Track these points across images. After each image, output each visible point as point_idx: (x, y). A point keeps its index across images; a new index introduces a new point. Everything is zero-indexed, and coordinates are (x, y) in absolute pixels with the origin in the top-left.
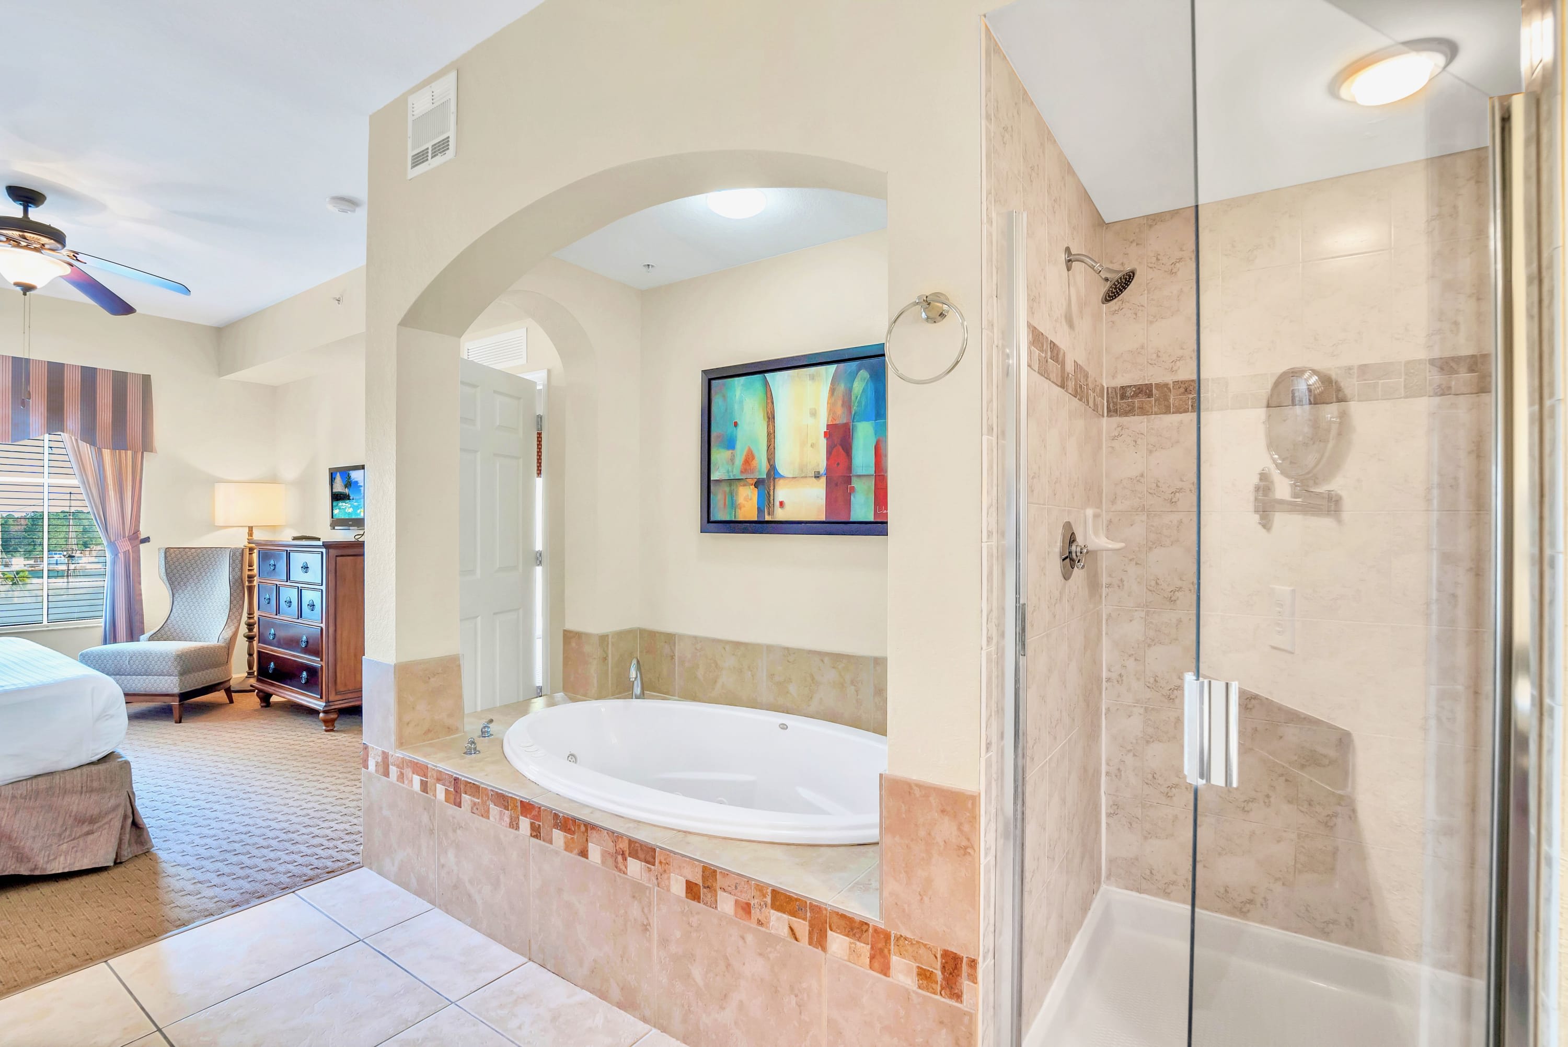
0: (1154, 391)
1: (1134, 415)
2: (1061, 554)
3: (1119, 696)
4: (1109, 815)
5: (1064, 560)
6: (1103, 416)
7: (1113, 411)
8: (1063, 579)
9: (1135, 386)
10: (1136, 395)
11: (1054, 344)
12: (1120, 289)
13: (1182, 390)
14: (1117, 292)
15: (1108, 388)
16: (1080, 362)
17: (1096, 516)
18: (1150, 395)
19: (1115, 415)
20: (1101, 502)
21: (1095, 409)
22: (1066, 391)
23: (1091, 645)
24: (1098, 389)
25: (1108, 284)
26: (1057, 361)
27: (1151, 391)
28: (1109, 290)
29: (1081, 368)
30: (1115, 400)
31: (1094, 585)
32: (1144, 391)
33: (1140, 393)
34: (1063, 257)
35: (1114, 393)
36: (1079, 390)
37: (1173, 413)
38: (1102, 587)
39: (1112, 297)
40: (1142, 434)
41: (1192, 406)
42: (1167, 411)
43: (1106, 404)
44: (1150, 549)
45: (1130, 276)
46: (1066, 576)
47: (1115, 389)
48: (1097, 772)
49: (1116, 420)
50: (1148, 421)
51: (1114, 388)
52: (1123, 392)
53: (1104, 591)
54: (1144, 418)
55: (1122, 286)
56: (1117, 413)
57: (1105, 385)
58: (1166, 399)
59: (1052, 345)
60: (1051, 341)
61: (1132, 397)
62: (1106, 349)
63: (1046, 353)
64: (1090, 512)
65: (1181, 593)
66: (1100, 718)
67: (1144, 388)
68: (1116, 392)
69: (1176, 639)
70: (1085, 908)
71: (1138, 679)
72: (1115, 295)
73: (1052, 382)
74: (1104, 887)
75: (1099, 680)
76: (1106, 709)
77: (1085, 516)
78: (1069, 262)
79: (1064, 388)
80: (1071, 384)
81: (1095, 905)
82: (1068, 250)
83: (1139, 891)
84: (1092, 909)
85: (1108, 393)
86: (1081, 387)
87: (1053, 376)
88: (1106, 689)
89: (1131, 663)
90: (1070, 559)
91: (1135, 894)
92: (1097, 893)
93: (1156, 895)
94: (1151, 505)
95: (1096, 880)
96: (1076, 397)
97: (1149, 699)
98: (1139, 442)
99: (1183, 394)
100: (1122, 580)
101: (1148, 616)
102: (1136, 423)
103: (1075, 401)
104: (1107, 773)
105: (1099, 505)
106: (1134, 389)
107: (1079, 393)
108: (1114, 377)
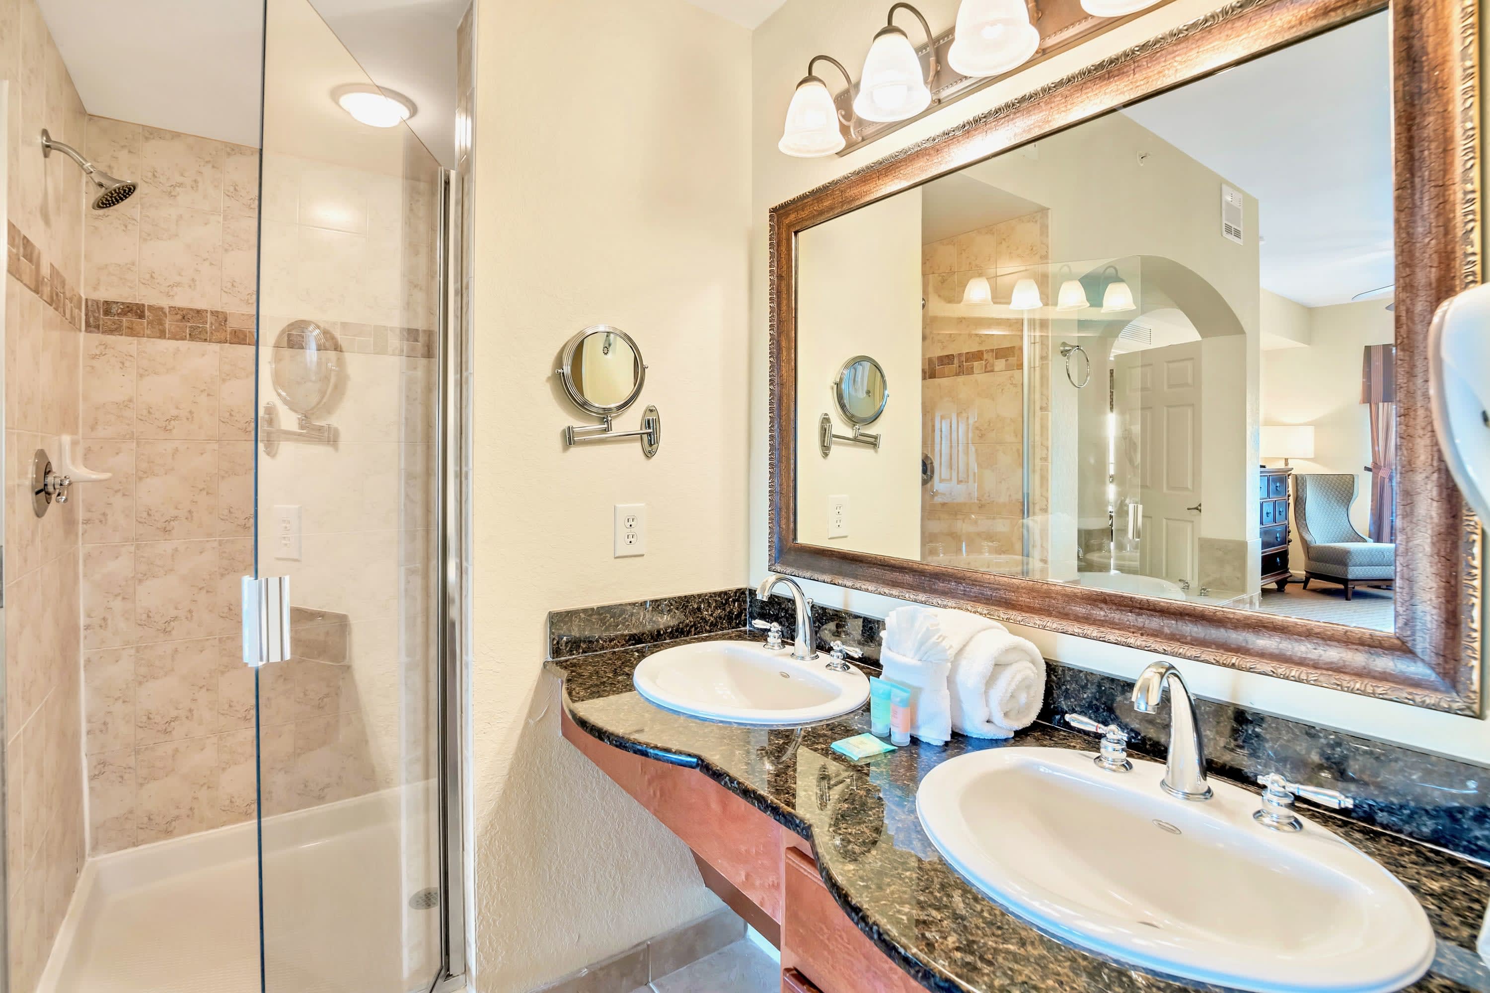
0: (147, 313)
1: (122, 335)
2: (33, 487)
3: (103, 642)
4: (92, 778)
5: (37, 493)
6: (80, 330)
7: (92, 326)
8: (36, 518)
9: (123, 303)
10: (124, 313)
11: (28, 241)
12: (116, 199)
13: (179, 317)
14: (112, 200)
15: (87, 300)
16: (56, 266)
17: (74, 443)
18: (141, 316)
19: (96, 330)
20: (77, 427)
21: (72, 321)
22: (41, 297)
23: (68, 591)
24: (75, 299)
25: (102, 191)
26: (31, 261)
27: (143, 312)
28: (103, 197)
29: (58, 273)
30: (97, 315)
31: (69, 523)
32: (136, 311)
33: (129, 312)
34: (40, 140)
35: (95, 307)
36: (55, 298)
37: (168, 339)
38: (78, 523)
39: (106, 204)
40: (131, 356)
41: (190, 334)
42: (162, 335)
43: (83, 317)
44: (141, 479)
45: (130, 189)
46: (39, 513)
47: (97, 302)
48: (76, 735)
49: (97, 338)
50: (139, 343)
51: (95, 301)
52: (107, 307)
53: (81, 528)
54: (134, 340)
55: (120, 197)
56: (99, 329)
57: (84, 297)
58: (161, 323)
59: (25, 241)
60: (25, 237)
61: (118, 314)
62: (85, 256)
63: (18, 249)
64: (66, 439)
65: (176, 522)
66: (77, 671)
67: (135, 308)
68: (98, 306)
69: (172, 570)
70: (68, 890)
71: (127, 619)
72: (109, 204)
73: (25, 285)
74: (89, 860)
75: (75, 629)
76: (85, 661)
77: (60, 446)
78: (47, 149)
79: (38, 293)
80: (46, 290)
81: (80, 884)
82: (45, 133)
83: (135, 845)
84: (76, 891)
85: (87, 306)
86: (57, 295)
87: (26, 278)
88: (85, 637)
89: (117, 605)
90: (43, 492)
91: (130, 850)
92: (81, 871)
93: (157, 839)
94: (142, 432)
95: (80, 856)
96: (51, 305)
97: (141, 637)
98: (127, 364)
99: (181, 321)
100: (104, 514)
101: (138, 549)
102: (123, 343)
103: (51, 309)
104: (89, 733)
105: (74, 432)
106: (122, 307)
107: (54, 301)
108: (95, 289)
